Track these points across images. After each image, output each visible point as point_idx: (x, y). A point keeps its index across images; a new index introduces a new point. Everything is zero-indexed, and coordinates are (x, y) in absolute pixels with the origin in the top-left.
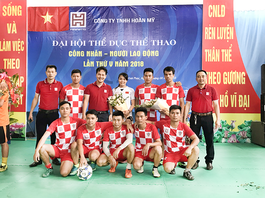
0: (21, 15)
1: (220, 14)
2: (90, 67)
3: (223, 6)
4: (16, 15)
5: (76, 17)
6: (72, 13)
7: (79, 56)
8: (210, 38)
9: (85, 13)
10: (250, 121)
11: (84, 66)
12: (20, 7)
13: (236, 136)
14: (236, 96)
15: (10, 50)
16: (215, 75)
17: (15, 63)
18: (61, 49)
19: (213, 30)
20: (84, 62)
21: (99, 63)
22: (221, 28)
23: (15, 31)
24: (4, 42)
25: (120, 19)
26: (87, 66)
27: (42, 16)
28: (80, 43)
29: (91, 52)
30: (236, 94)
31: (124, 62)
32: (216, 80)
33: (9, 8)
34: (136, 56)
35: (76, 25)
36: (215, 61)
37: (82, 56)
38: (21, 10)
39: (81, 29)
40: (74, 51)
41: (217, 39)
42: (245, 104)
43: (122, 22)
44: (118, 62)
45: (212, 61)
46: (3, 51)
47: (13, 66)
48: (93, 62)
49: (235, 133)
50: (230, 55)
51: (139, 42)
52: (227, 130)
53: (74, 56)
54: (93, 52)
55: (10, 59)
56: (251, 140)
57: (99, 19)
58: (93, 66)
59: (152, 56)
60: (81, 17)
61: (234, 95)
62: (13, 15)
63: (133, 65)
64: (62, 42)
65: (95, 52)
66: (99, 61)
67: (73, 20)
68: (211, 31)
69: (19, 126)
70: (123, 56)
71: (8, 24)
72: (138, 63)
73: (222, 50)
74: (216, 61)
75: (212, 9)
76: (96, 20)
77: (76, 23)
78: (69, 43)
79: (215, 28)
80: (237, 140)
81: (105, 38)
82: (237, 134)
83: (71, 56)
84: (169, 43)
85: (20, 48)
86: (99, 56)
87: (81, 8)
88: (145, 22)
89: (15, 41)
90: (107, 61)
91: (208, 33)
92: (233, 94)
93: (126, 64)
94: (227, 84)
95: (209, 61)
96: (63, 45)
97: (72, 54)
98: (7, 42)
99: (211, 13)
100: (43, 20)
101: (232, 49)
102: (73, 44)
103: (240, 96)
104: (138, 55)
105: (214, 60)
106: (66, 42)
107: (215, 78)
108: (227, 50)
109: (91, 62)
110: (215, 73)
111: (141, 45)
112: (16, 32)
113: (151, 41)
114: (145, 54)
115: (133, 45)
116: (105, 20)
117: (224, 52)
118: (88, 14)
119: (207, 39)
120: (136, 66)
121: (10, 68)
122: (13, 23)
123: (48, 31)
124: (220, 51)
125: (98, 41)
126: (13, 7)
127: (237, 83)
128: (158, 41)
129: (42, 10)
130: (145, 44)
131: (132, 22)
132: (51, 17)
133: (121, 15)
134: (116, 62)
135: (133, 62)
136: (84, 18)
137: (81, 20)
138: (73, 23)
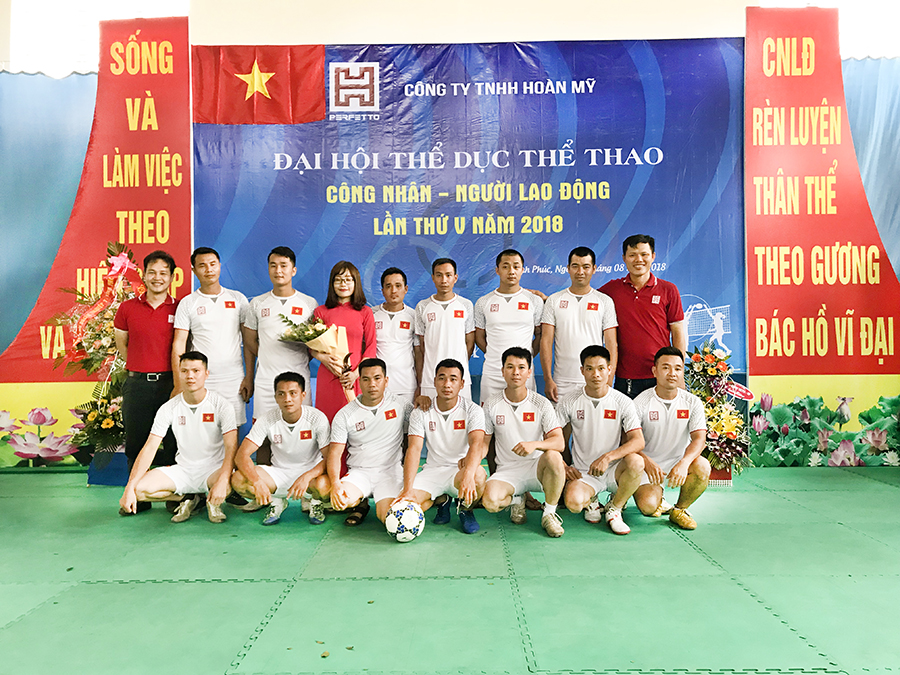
0: (171, 72)
1: (800, 65)
2: (395, 236)
3: (808, 42)
4: (154, 71)
5: (348, 77)
6: (333, 66)
7: (360, 201)
8: (768, 142)
9: (376, 65)
10: (895, 397)
11: (377, 232)
12: (167, 45)
13: (853, 447)
14: (850, 320)
15: (137, 185)
16: (786, 255)
17: (152, 225)
18: (303, 179)
19: (779, 114)
20: (376, 220)
21: (422, 223)
22: (801, 109)
23: (151, 122)
24: (118, 158)
25: (487, 85)
26: (386, 233)
27: (238, 76)
28: (361, 161)
29: (398, 187)
30: (850, 316)
31: (501, 219)
32: (788, 273)
33: (133, 49)
34: (537, 198)
35: (347, 104)
36: (784, 213)
37: (367, 200)
38: (169, 54)
39: (364, 116)
40: (344, 187)
41: (792, 144)
42: (881, 345)
43: (493, 92)
44: (481, 218)
45: (777, 213)
46: (115, 185)
47: (146, 233)
48: (404, 219)
49: (850, 438)
50: (832, 195)
51: (547, 154)
52: (825, 428)
53: (342, 200)
54: (404, 187)
55: (139, 213)
57: (419, 83)
58: (404, 233)
59: (588, 197)
60: (362, 76)
61: (844, 319)
62: (145, 72)
63: (531, 227)
64: (303, 157)
65: (408, 188)
66: (424, 216)
67: (338, 88)
68: (771, 119)
70: (497, 199)
71: (129, 101)
72: (545, 223)
73: (806, 178)
74: (790, 213)
76: (412, 86)
77: (348, 98)
78: (326, 163)
79: (783, 109)
80: (858, 458)
81: (441, 144)
82: (856, 440)
83: (335, 200)
84: (643, 160)
85: (169, 176)
86: (423, 200)
87: (362, 52)
88: (564, 91)
89: (153, 156)
90: (447, 217)
91: (763, 125)
92: (843, 315)
93: (507, 224)
94: (822, 283)
95: (766, 213)
96: (308, 167)
97: (337, 194)
98: (127, 157)
99: (773, 63)
100: (244, 86)
101: (837, 174)
102: (340, 164)
103: (865, 321)
104: (544, 198)
105: (781, 209)
106: (318, 156)
107: (785, 265)
108: (823, 178)
109: (398, 220)
110: (785, 250)
111: (553, 163)
112: (155, 127)
113: (587, 151)
114: (567, 191)
115: (528, 164)
116: (439, 86)
117: (813, 186)
118: (386, 70)
119: (761, 144)
120: (541, 230)
121: (139, 241)
122: (144, 98)
123: (259, 123)
124: (802, 182)
125: (417, 155)
126: (145, 44)
127: (855, 282)
128: (607, 151)
129: (239, 57)
130: (567, 161)
131: (525, 92)
132: (266, 77)
133: (489, 71)
134: (475, 219)
135: (529, 218)
136: (372, 79)
137: (364, 87)
138: (337, 97)
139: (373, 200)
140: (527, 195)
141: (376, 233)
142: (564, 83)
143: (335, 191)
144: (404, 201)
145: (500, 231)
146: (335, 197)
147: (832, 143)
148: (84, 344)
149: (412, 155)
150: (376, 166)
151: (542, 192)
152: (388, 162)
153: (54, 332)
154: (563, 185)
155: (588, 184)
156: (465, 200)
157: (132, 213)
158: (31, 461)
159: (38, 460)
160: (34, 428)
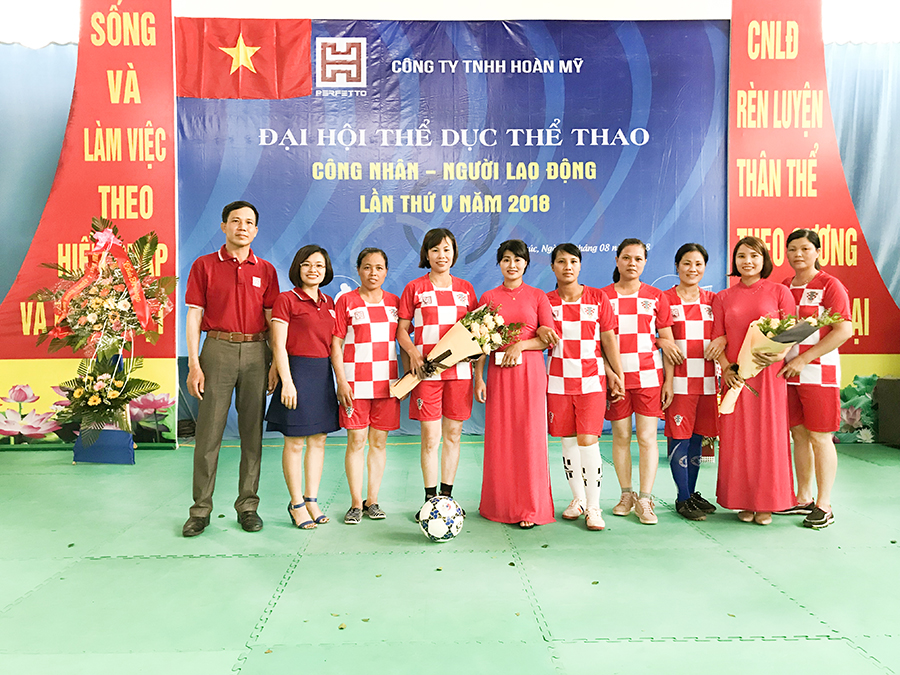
0: (154, 44)
1: (784, 48)
2: (382, 214)
3: (792, 25)
4: (136, 43)
5: (335, 53)
6: (319, 41)
7: (347, 178)
8: (752, 124)
9: (363, 41)
10: (869, 376)
12: (150, 16)
15: (120, 159)
17: (136, 200)
18: (289, 155)
19: (763, 97)
20: (363, 198)
21: (409, 201)
22: (784, 92)
23: (134, 94)
24: (99, 132)
25: (475, 63)
26: (372, 211)
27: (224, 49)
28: (347, 138)
29: (385, 164)
31: (488, 198)
33: (114, 20)
34: (525, 178)
35: (333, 79)
36: (766, 195)
37: (354, 177)
38: (152, 25)
39: (351, 92)
40: (331, 163)
41: (775, 126)
43: (481, 71)
44: (469, 197)
45: (760, 195)
46: (96, 159)
47: (129, 209)
48: (391, 197)
50: (813, 178)
51: (535, 133)
53: (328, 177)
54: (391, 165)
55: (122, 188)
56: (873, 433)
57: (407, 60)
58: (391, 210)
59: (575, 177)
60: (349, 52)
62: (127, 43)
63: (518, 206)
64: (289, 132)
65: (395, 166)
66: (410, 194)
67: (325, 63)
68: (755, 101)
69: (155, 405)
70: (484, 177)
71: (110, 73)
72: (532, 202)
73: (788, 161)
74: (772, 195)
75: (758, 33)
76: (399, 63)
77: (334, 73)
78: (312, 140)
79: (766, 92)
81: (429, 122)
83: (321, 177)
84: (629, 141)
85: (152, 151)
86: (410, 178)
87: (350, 27)
88: (552, 70)
89: (135, 130)
90: (434, 196)
91: (746, 108)
93: (494, 203)
95: (748, 195)
96: (294, 143)
97: (323, 171)
98: (109, 131)
99: (757, 46)
100: (229, 59)
101: (818, 157)
102: (327, 141)
104: (531, 177)
105: (763, 191)
106: (304, 132)
108: (804, 161)
109: (384, 197)
110: (767, 232)
111: (540, 143)
112: (138, 101)
113: (574, 130)
114: (553, 171)
115: (515, 143)
116: (426, 63)
117: (795, 168)
118: (374, 45)
119: (744, 126)
120: (527, 209)
121: (122, 216)
122: (126, 70)
123: (244, 97)
124: (784, 164)
125: (404, 131)
126: (126, 15)
127: (833, 264)
128: (594, 131)
129: (225, 31)
130: (554, 140)
131: (513, 71)
132: (252, 51)
133: (476, 48)
134: (462, 197)
135: (516, 197)
136: (359, 56)
137: (350, 63)
138: (324, 72)
139: (359, 177)
140: (514, 174)
141: (362, 211)
142: (552, 62)
143: (321, 167)
144: (391, 178)
145: (487, 210)
146: (321, 174)
147: (814, 126)
148: (69, 321)
149: (399, 132)
150: (362, 143)
151: (529, 172)
152: (374, 139)
153: (34, 308)
154: (550, 164)
155: (575, 164)
156: (452, 178)
157: (114, 188)
158: (12, 439)
159: (20, 438)
160: (15, 405)
